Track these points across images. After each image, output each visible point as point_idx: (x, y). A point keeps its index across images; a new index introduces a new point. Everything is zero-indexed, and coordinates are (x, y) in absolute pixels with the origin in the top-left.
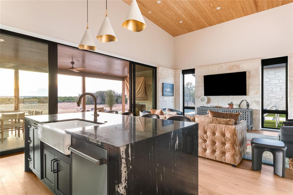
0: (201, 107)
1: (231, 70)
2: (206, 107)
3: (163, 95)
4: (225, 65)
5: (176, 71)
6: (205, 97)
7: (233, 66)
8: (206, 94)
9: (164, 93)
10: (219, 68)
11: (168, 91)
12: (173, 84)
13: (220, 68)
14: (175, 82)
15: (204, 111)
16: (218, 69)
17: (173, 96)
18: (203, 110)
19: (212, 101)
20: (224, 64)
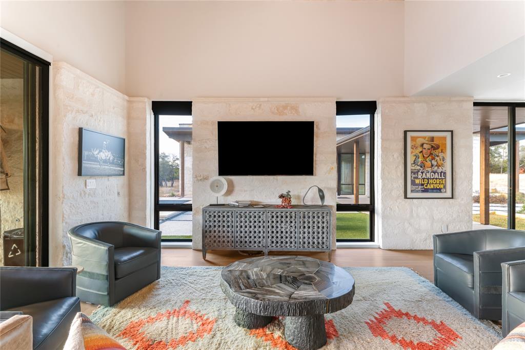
0: (211, 205)
1: (280, 115)
3: (80, 174)
4: (268, 101)
5: (132, 99)
6: (223, 179)
7: (285, 107)
8: (223, 171)
9: (85, 164)
10: (254, 107)
11: (104, 158)
12: (124, 140)
13: (256, 107)
14: (129, 133)
15: (224, 216)
16: (252, 109)
17: (124, 174)
18: (219, 216)
19: (237, 189)
20: (266, 99)
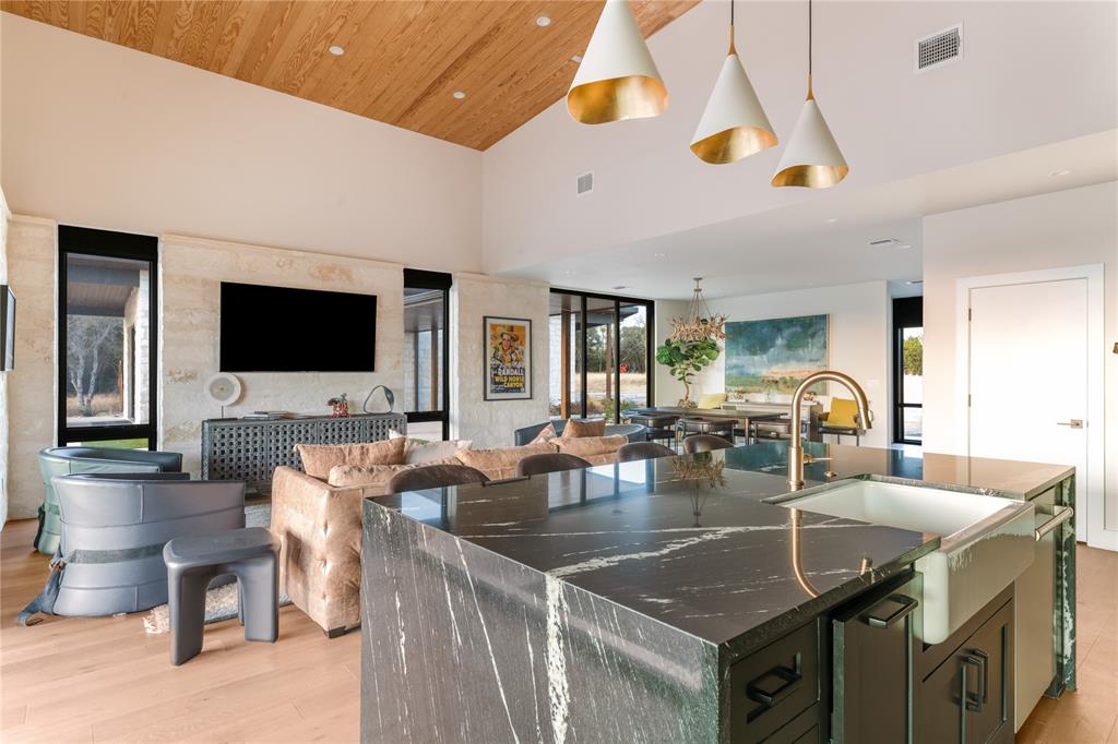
1: (323, 280)
2: (235, 419)
4: (305, 257)
6: (231, 377)
7: (332, 269)
8: (229, 364)
10: (281, 264)
13: (284, 264)
16: (278, 265)
20: (302, 254)
